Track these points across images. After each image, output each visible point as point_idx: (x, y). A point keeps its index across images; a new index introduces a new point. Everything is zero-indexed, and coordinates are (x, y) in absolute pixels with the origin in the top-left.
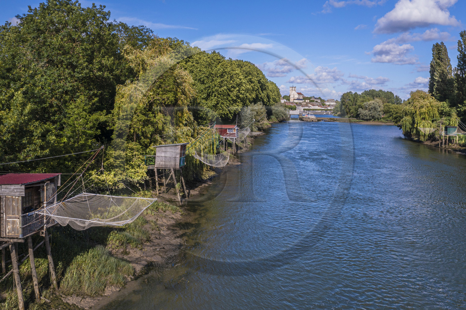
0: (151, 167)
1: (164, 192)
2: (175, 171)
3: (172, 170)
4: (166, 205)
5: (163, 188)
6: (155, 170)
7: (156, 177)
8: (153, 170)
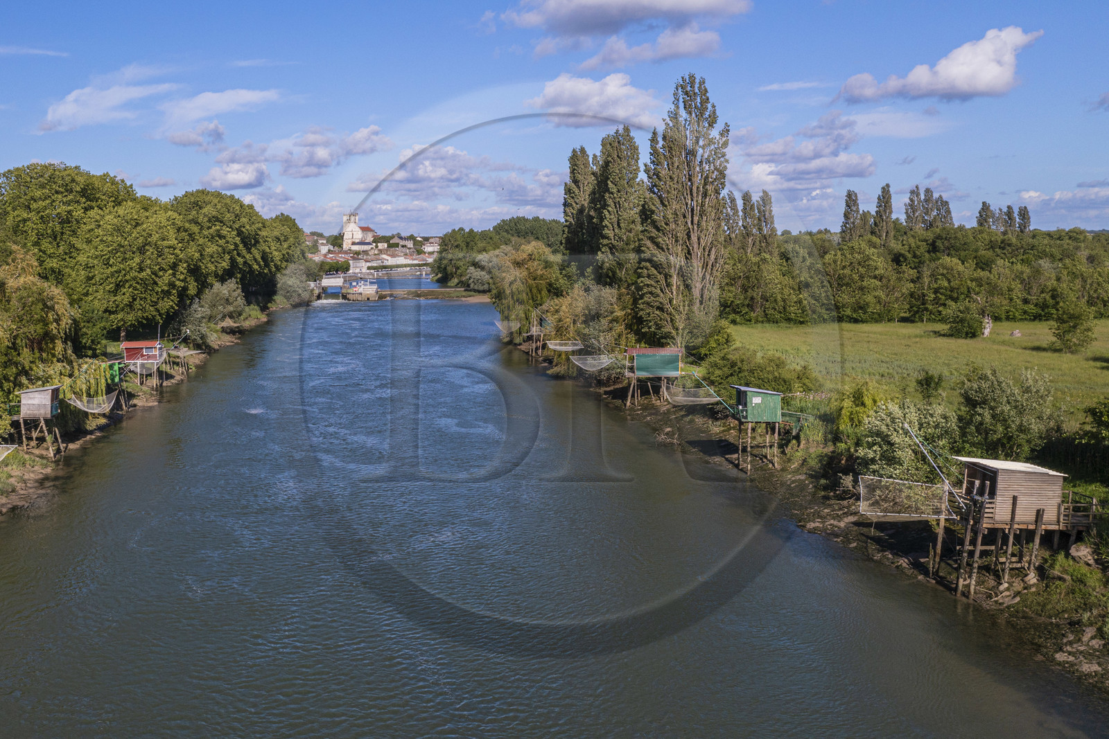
0: (15, 418)
1: (33, 447)
2: (46, 421)
3: (42, 419)
4: (34, 461)
5: (33, 443)
6: (21, 421)
7: (23, 429)
8: (18, 422)
